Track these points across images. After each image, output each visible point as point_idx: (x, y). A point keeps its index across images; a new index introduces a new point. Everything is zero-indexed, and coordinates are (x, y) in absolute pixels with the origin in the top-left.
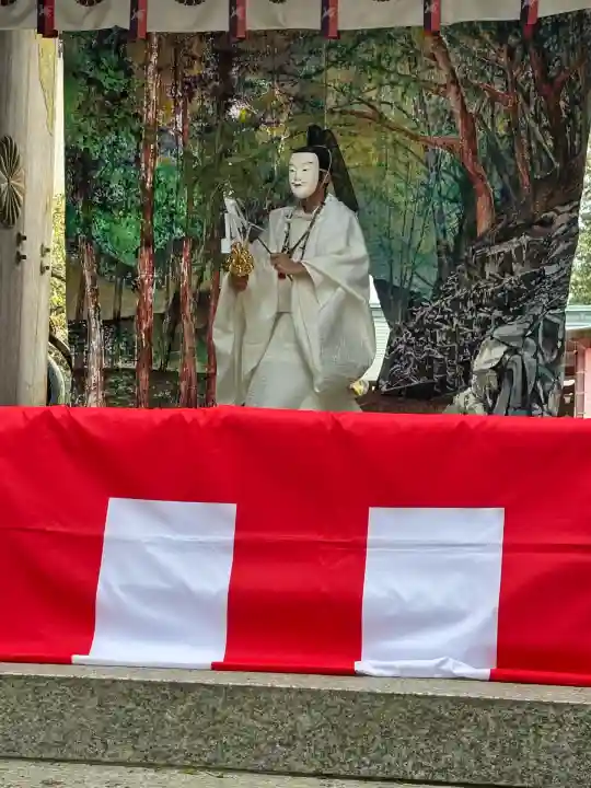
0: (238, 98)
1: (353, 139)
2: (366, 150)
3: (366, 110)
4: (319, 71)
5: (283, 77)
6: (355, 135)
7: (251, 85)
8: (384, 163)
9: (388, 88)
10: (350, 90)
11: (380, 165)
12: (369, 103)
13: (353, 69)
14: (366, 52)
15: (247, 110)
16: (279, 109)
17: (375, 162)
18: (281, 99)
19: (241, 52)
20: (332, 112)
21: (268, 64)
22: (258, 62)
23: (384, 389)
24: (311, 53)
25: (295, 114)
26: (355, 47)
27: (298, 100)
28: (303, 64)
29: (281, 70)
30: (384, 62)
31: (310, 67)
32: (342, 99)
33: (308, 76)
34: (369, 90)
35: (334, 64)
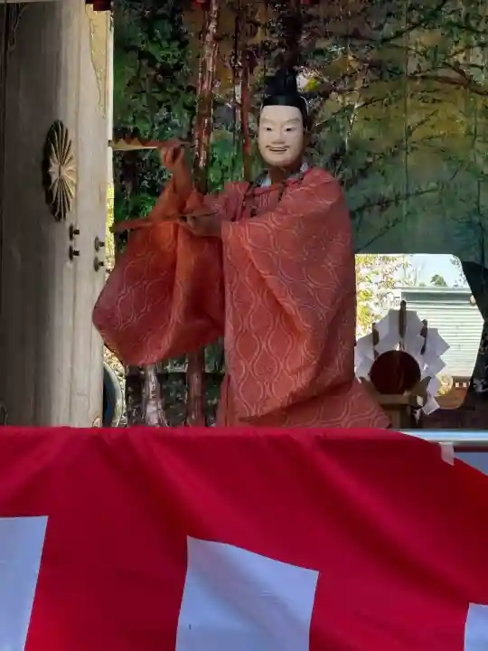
0: (305, 65)
1: (436, 106)
2: (452, 119)
3: (454, 75)
4: (399, 34)
5: (356, 43)
6: (440, 101)
7: (321, 52)
8: (473, 131)
9: (477, 50)
10: (435, 54)
11: (468, 133)
12: (456, 67)
13: (438, 32)
14: (453, 12)
15: (316, 78)
16: (353, 75)
17: (462, 130)
18: (355, 65)
19: (310, 18)
20: (413, 77)
21: (340, 28)
22: (329, 27)
23: (480, 389)
24: (389, 14)
25: (372, 81)
26: (439, 8)
27: (375, 66)
28: (380, 27)
29: (356, 35)
30: (473, 23)
31: (388, 30)
32: (425, 64)
33: (385, 40)
34: (456, 53)
35: (415, 26)
